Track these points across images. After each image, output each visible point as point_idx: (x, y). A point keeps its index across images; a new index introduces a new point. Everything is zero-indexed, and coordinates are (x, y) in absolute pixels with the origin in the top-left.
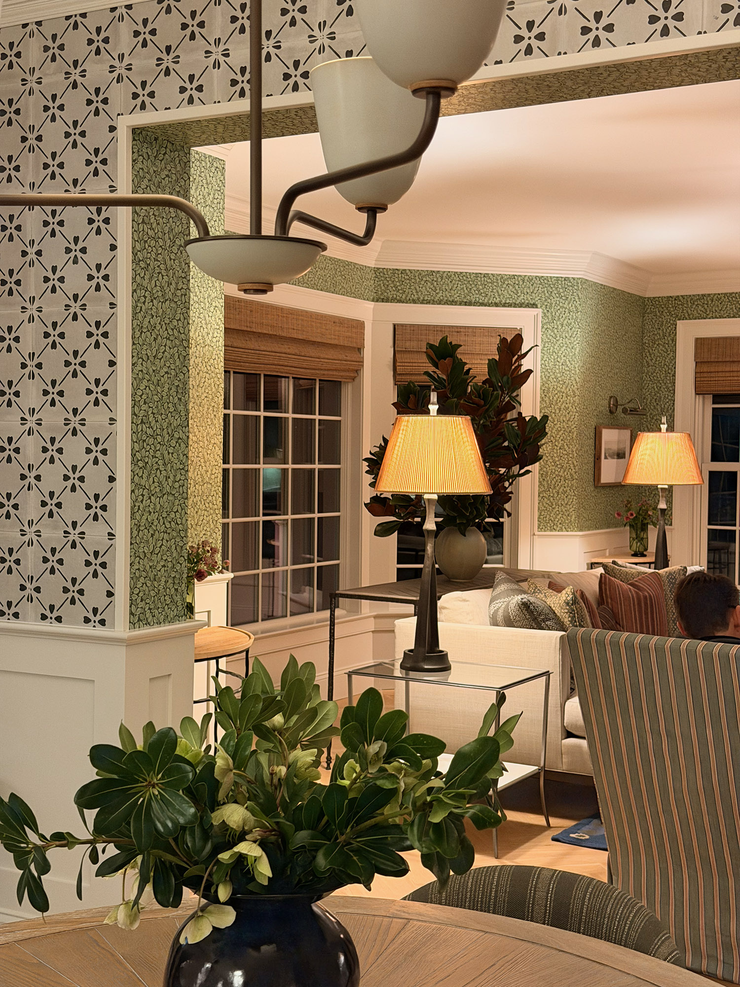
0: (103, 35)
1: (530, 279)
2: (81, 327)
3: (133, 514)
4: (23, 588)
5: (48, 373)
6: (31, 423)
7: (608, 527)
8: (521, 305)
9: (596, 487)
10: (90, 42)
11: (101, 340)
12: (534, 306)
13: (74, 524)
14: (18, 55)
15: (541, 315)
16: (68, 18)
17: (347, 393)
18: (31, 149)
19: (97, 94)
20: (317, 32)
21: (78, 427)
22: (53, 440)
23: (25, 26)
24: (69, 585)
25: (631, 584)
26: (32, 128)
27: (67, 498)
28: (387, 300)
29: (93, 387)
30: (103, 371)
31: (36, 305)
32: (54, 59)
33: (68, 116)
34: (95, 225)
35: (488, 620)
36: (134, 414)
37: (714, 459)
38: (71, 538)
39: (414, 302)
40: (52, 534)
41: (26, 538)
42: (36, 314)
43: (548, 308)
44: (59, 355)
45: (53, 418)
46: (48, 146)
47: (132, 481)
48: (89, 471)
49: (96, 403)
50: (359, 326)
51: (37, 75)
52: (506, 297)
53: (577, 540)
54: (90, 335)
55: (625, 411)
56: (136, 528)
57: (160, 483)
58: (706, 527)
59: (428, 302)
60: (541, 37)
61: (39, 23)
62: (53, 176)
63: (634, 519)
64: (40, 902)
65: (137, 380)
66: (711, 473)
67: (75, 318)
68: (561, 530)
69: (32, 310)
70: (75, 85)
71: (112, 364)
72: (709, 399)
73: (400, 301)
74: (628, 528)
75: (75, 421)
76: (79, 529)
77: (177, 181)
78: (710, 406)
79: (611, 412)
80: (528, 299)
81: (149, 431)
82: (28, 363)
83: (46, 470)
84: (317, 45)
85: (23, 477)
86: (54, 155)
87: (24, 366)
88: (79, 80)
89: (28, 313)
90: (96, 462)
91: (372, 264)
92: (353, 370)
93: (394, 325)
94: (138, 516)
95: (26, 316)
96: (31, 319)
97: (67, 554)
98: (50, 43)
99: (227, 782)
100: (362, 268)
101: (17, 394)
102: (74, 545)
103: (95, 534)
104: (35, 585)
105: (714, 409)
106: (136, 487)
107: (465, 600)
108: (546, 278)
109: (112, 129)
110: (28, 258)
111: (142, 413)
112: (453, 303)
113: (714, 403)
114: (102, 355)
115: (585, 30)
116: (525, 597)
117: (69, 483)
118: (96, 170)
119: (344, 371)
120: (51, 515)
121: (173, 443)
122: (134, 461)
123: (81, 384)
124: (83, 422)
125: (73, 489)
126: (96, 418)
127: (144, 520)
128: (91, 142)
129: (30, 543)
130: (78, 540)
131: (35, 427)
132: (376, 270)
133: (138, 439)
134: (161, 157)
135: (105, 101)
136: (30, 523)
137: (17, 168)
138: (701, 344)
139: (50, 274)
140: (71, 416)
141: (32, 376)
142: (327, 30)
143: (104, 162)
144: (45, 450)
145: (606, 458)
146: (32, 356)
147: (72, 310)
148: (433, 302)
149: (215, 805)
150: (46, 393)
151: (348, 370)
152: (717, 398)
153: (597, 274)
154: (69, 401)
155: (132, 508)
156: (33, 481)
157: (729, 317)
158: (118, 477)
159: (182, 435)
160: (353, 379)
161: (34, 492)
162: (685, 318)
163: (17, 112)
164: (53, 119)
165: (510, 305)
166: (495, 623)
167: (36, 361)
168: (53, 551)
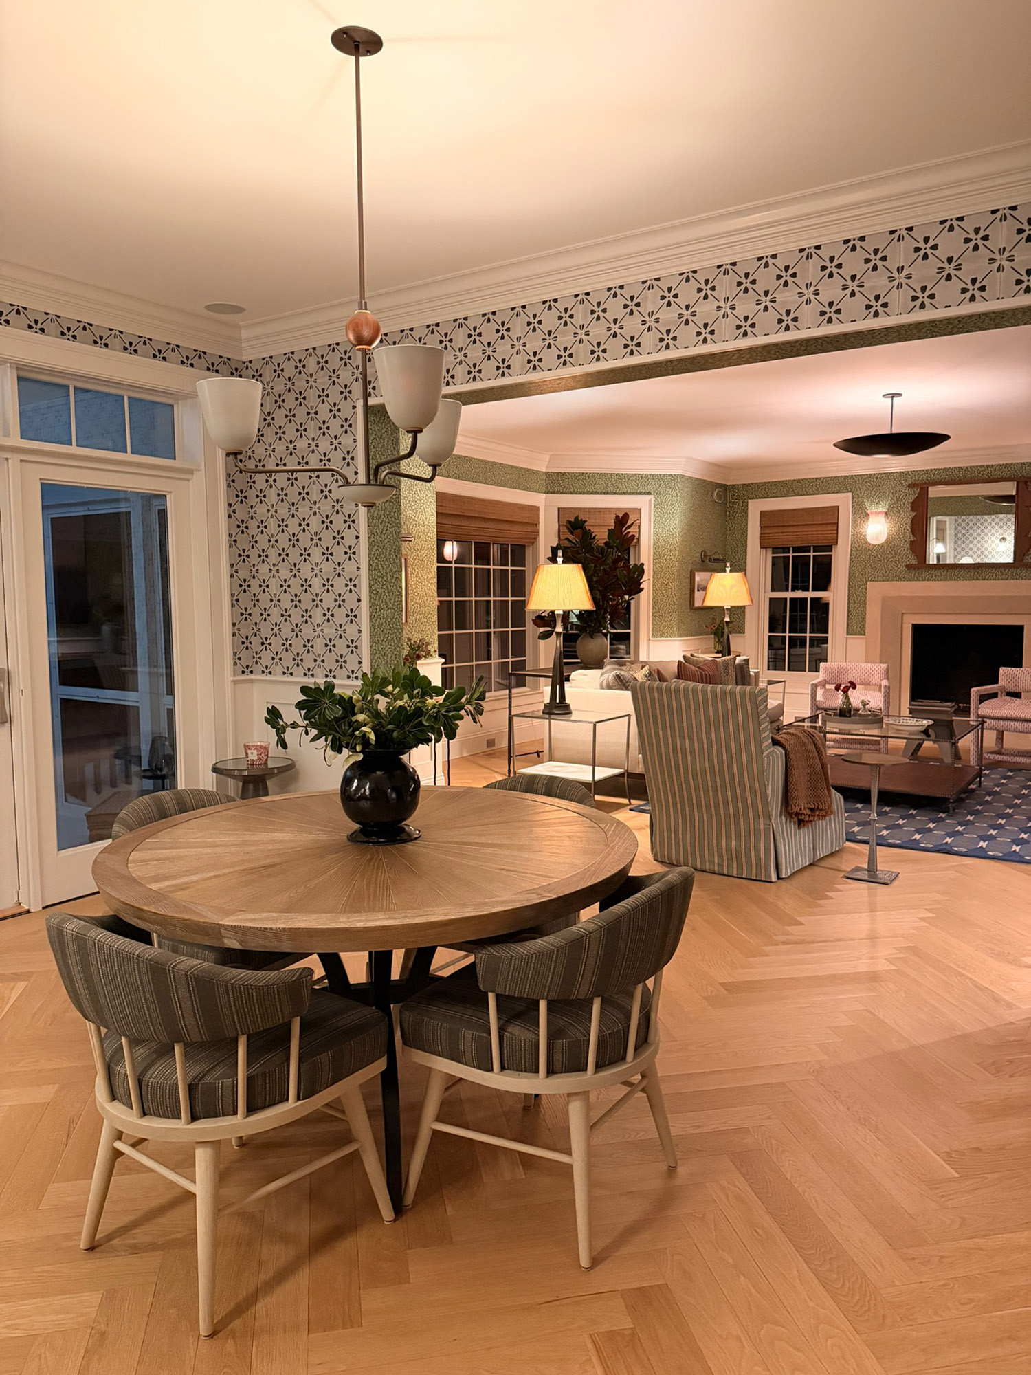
0: (348, 355)
1: (646, 476)
2: (341, 518)
3: (371, 619)
4: (315, 661)
5: (324, 544)
6: (317, 571)
7: (701, 635)
8: (640, 493)
9: (691, 609)
10: (341, 359)
11: (351, 524)
12: (649, 493)
13: (341, 625)
14: (304, 366)
15: (653, 499)
16: (329, 345)
17: (529, 553)
18: (312, 419)
19: (346, 388)
20: (458, 353)
21: (341, 573)
22: (328, 580)
23: (307, 350)
24: (339, 658)
25: (698, 667)
26: (312, 407)
27: (336, 611)
28: (553, 492)
29: (348, 550)
30: (353, 542)
31: (317, 506)
32: (322, 368)
33: (331, 400)
34: (346, 461)
35: (599, 687)
36: (370, 565)
37: (773, 590)
38: (339, 633)
39: (571, 493)
40: (329, 632)
41: (316, 634)
42: (317, 511)
43: (658, 494)
44: (330, 534)
45: (328, 567)
46: (321, 417)
47: (370, 601)
48: (347, 596)
49: (350, 559)
50: (536, 509)
51: (314, 377)
52: (631, 488)
53: (678, 643)
54: (345, 522)
55: (710, 560)
56: (373, 627)
57: (386, 602)
58: (767, 634)
59: (580, 493)
60: (570, 355)
61: (314, 349)
62: (324, 434)
63: (716, 629)
64: (285, 746)
65: (371, 546)
66: (771, 599)
67: (338, 512)
68: (667, 637)
69: (315, 508)
70: (334, 383)
71: (357, 537)
72: (770, 551)
73: (562, 493)
74: (713, 636)
75: (339, 569)
76: (343, 628)
77: (392, 434)
78: (770, 556)
79: (703, 561)
80: (646, 489)
81: (379, 574)
82: (314, 538)
83: (325, 596)
84: (458, 360)
85: (314, 600)
86: (324, 422)
87: (312, 539)
88: (336, 380)
89: (313, 510)
90: (351, 591)
91: (544, 470)
92: (532, 538)
93: (559, 509)
94: (374, 620)
95: (312, 512)
96: (315, 514)
97: (337, 642)
98: (320, 360)
99: (358, 705)
100: (537, 472)
101: (309, 555)
102: (341, 637)
103: (351, 630)
104: (321, 659)
105: (773, 557)
106: (372, 605)
107: (585, 675)
108: (657, 475)
109: (354, 407)
110: (312, 480)
111: (374, 565)
112: (596, 493)
113: (773, 553)
114: (352, 533)
115: (593, 352)
116: (618, 672)
117: (337, 603)
118: (346, 430)
119: (526, 538)
120: (328, 621)
121: (393, 581)
122: (371, 591)
123: (341, 549)
124: (343, 570)
125: (340, 606)
126: (350, 567)
127: (377, 623)
128: (343, 415)
129: (318, 636)
130: (343, 634)
131: (319, 573)
132: (548, 475)
133: (373, 579)
134: (382, 421)
135: (350, 392)
136: (318, 625)
137: (305, 430)
138: (763, 514)
139: (324, 489)
140: (337, 567)
141: (316, 545)
142: (463, 352)
143: (350, 426)
144: (324, 585)
145: (698, 590)
146: (316, 534)
147: (336, 508)
148: (584, 493)
149: (354, 714)
150: (324, 554)
151: (529, 538)
152: (775, 550)
153: (692, 472)
154: (336, 559)
155: (370, 616)
156: (319, 603)
157: (782, 497)
158: (362, 599)
159: (398, 576)
160: (533, 543)
161: (319, 609)
162: (753, 498)
163: (304, 398)
164: (323, 402)
165: (633, 494)
166: (602, 688)
167: (318, 537)
168: (330, 640)
